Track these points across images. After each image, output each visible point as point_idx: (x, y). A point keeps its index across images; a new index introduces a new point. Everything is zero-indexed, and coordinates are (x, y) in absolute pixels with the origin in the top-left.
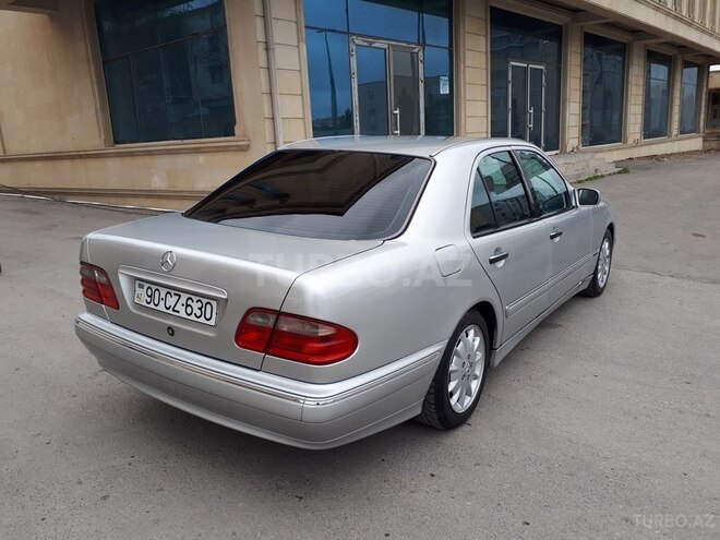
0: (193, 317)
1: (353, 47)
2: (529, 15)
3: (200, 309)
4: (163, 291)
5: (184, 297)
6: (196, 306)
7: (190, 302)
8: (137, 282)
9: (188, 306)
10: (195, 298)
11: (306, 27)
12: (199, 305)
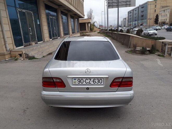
0: (96, 84)
1: (18, 11)
2: (51, 6)
3: (98, 81)
4: (84, 80)
5: (92, 80)
6: (97, 81)
7: (94, 80)
8: (73, 79)
9: (94, 81)
10: (96, 79)
11: (7, 5)
12: (98, 80)
